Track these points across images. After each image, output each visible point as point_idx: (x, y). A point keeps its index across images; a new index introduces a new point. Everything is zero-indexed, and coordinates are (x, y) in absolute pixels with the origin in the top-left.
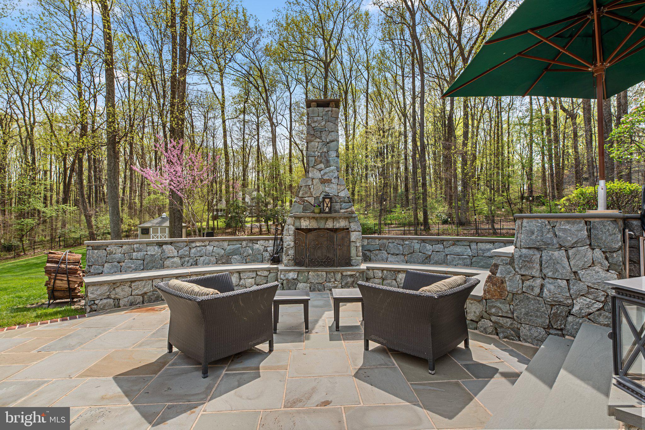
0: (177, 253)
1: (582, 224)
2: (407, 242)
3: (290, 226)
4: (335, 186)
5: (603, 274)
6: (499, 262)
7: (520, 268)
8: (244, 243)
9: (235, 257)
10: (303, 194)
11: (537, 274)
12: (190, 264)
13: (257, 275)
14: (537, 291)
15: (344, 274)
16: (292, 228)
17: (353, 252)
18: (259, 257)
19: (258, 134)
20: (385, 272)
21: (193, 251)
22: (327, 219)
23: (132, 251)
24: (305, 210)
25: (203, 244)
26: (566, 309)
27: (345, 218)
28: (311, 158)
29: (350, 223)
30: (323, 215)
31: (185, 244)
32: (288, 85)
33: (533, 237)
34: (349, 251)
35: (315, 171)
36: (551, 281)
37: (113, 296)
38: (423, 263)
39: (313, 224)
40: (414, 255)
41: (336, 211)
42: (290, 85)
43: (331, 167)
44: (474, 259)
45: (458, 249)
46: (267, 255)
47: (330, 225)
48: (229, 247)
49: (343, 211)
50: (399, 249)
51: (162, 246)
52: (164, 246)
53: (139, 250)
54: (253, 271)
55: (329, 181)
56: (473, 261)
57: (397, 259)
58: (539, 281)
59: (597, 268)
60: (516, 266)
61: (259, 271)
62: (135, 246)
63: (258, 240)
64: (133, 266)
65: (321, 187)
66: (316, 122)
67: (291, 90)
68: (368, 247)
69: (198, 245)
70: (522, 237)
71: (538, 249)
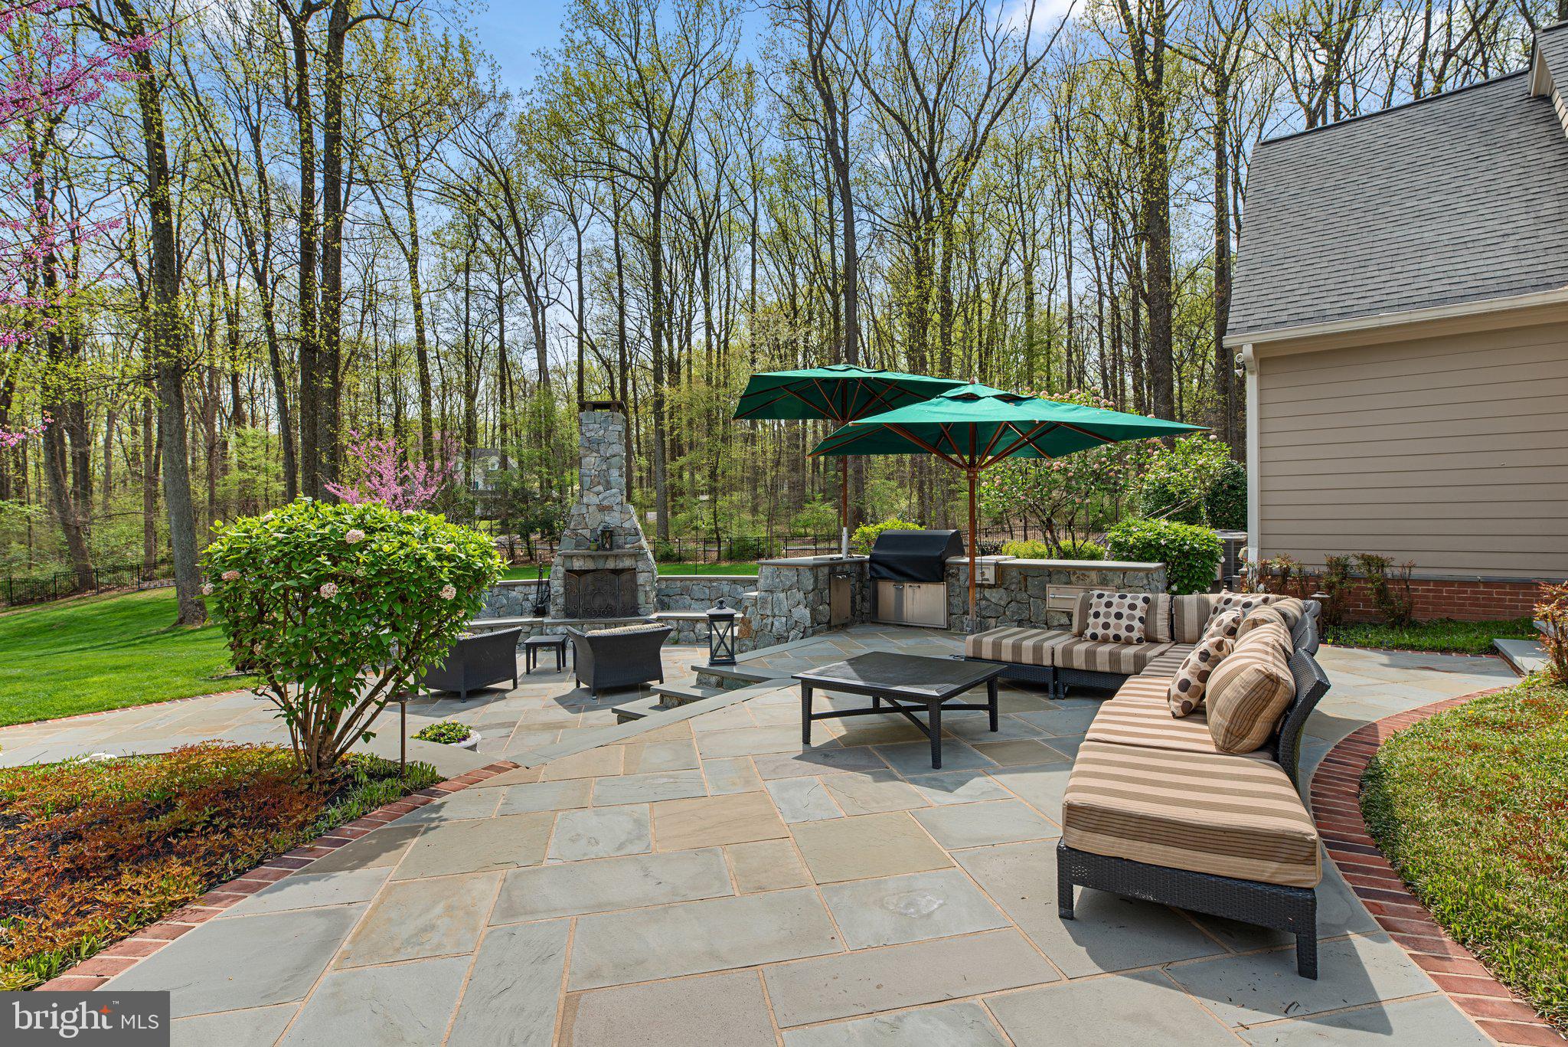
1: (795, 571)
2: (715, 584)
4: (617, 515)
5: (804, 611)
10: (575, 525)
11: (769, 612)
16: (561, 569)
17: (641, 598)
18: (518, 608)
19: (501, 321)
22: (607, 557)
24: (578, 545)
27: (631, 556)
28: (585, 478)
29: (636, 561)
30: (600, 553)
32: (573, 215)
33: (768, 581)
34: (635, 597)
35: (591, 495)
36: (777, 618)
39: (590, 565)
41: (619, 547)
42: (577, 215)
43: (613, 490)
46: (528, 605)
47: (611, 564)
49: (627, 547)
55: (610, 508)
57: (701, 606)
58: (771, 619)
60: (758, 608)
63: (515, 585)
65: (599, 516)
66: (592, 430)
67: (581, 224)
68: (666, 592)
70: (761, 583)
71: (770, 591)
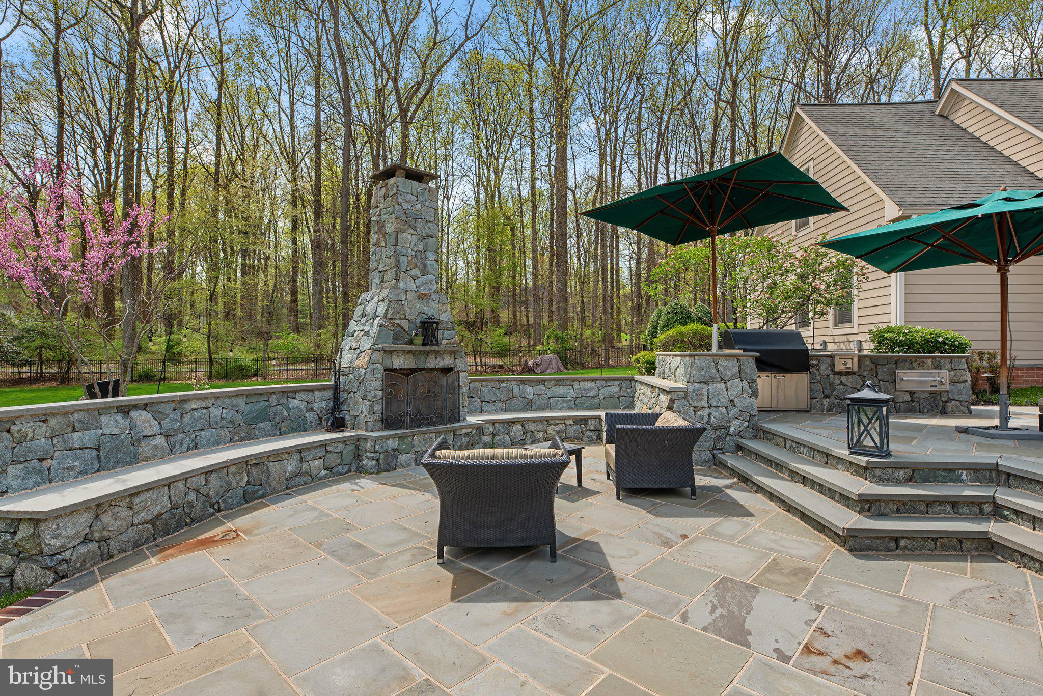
0: (158, 427)
1: (735, 362)
2: (504, 385)
3: (376, 366)
5: (748, 400)
6: (675, 397)
7: (694, 401)
8: (274, 398)
9: (262, 425)
10: (393, 314)
11: (705, 404)
12: (184, 448)
13: (327, 451)
14: (706, 419)
15: (458, 433)
16: (380, 368)
17: (461, 401)
18: (302, 421)
20: (497, 425)
21: (187, 418)
22: (427, 354)
23: (70, 430)
24: (396, 339)
25: (204, 405)
26: (726, 431)
27: (450, 353)
28: (402, 258)
29: (455, 359)
30: (422, 348)
31: (173, 406)
33: (703, 373)
34: (458, 400)
35: (409, 279)
36: (715, 409)
37: (97, 535)
38: (525, 410)
39: (410, 363)
40: (514, 400)
41: (439, 342)
43: (429, 276)
44: (578, 401)
45: (561, 390)
46: (314, 417)
47: (431, 362)
48: (247, 409)
49: (445, 342)
50: (495, 394)
51: (128, 413)
52: (133, 414)
53: (85, 426)
54: (320, 446)
55: (428, 297)
56: (577, 402)
57: (494, 408)
58: (707, 411)
59: (744, 395)
60: (690, 400)
61: (329, 445)
62: (76, 416)
63: (296, 391)
64: (77, 464)
65: (419, 306)
66: (408, 202)
69: (194, 406)
71: (705, 383)
